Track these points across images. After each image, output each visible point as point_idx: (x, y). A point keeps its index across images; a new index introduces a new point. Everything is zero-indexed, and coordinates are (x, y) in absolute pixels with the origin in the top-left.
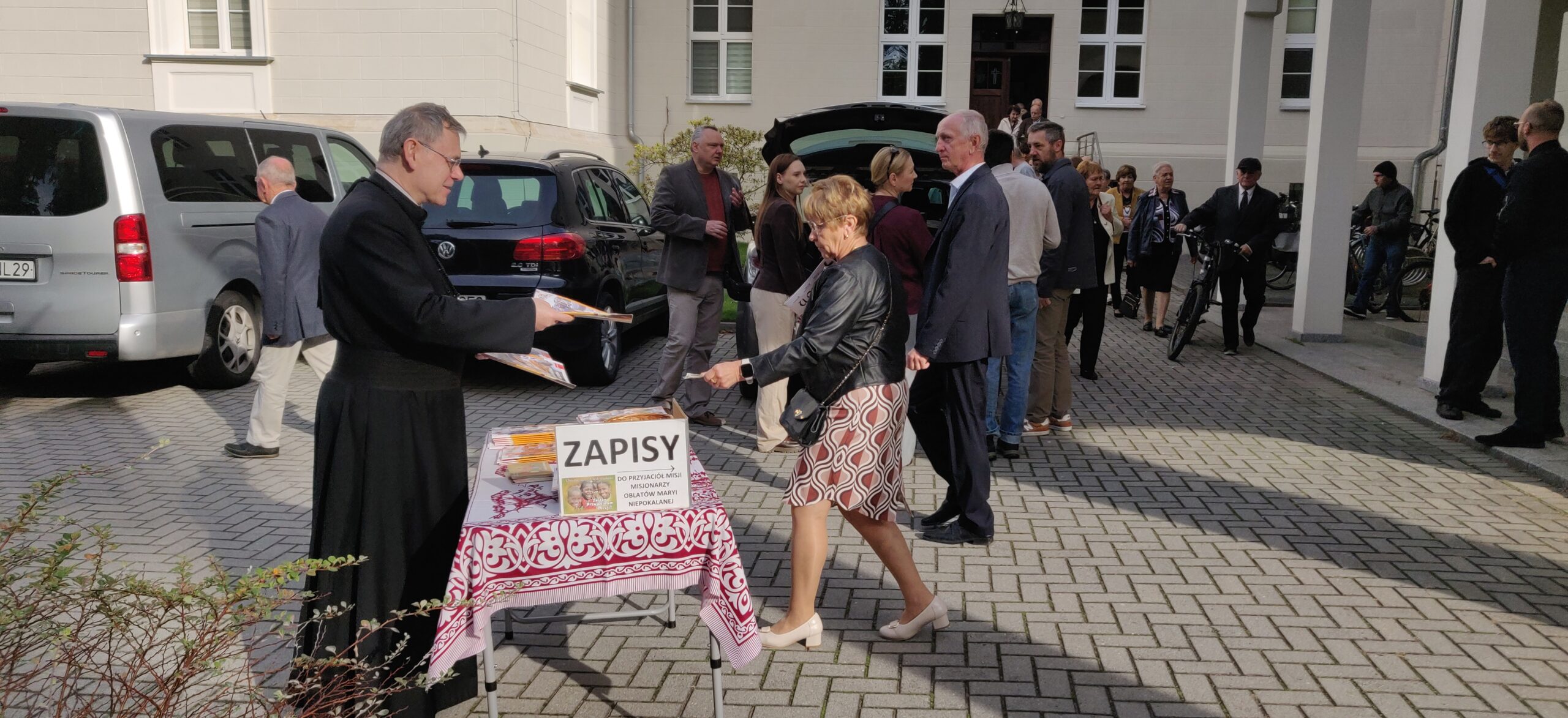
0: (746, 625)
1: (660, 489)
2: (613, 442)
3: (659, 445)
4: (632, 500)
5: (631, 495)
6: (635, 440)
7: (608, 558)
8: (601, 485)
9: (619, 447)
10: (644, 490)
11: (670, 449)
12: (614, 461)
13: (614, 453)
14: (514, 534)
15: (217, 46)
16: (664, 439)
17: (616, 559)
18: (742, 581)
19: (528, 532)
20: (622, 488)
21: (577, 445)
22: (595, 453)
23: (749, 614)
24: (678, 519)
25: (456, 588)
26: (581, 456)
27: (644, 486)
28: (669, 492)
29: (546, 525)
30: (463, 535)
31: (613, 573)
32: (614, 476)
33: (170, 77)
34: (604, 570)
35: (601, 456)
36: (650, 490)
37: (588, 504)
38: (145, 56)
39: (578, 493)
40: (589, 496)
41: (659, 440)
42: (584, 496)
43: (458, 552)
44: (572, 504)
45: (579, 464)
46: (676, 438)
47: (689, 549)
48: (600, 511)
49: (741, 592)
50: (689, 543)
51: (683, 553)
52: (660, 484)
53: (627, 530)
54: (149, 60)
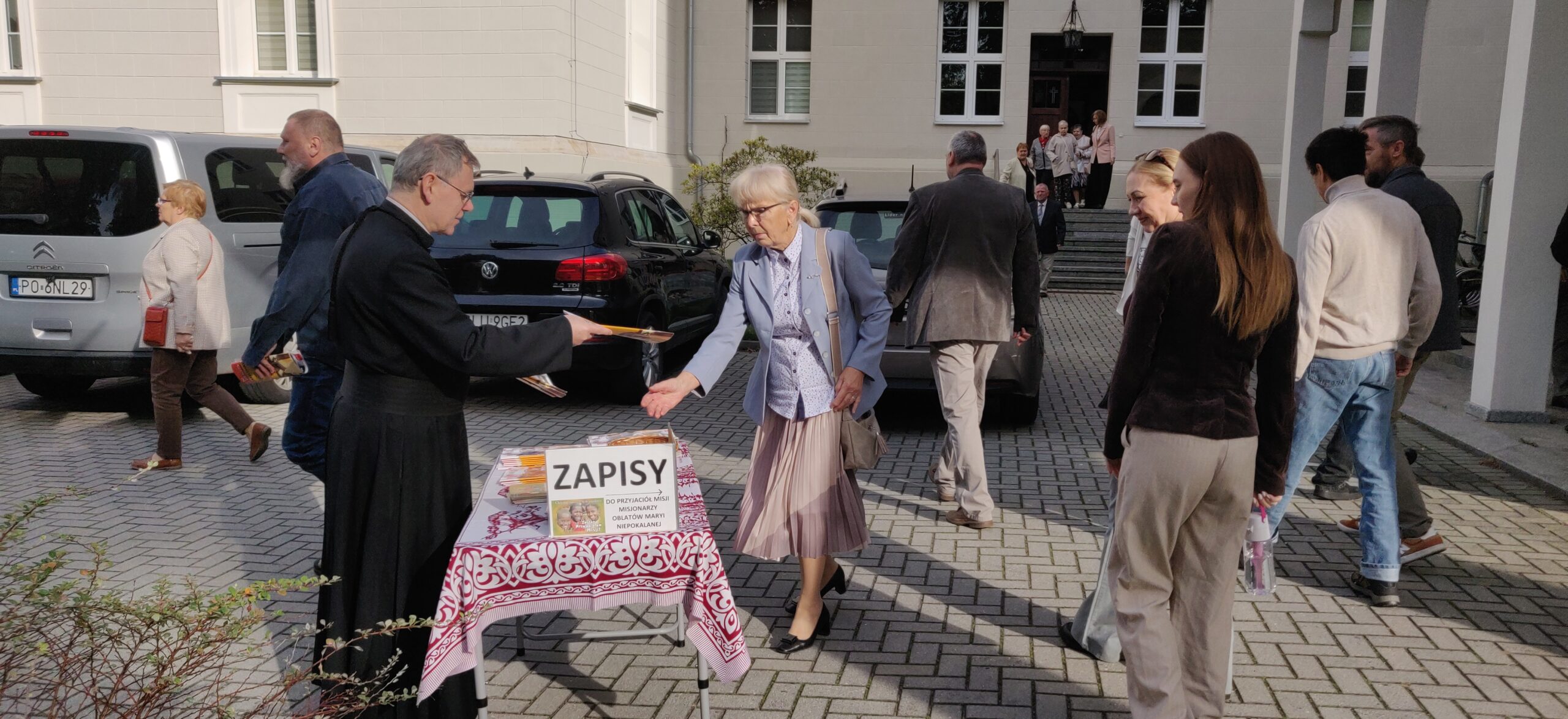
0: (733, 644)
1: (648, 512)
3: (647, 469)
4: (621, 522)
5: (619, 518)
6: (623, 464)
7: (595, 577)
8: (590, 508)
9: (607, 470)
10: (632, 513)
11: (658, 473)
12: (602, 484)
13: (603, 477)
14: (503, 554)
15: (285, 68)
16: (651, 463)
17: (603, 577)
18: (729, 602)
19: (516, 552)
20: (610, 511)
21: (566, 468)
22: (584, 476)
23: (735, 634)
24: (664, 542)
25: (446, 606)
26: (570, 479)
27: (632, 509)
28: (657, 516)
29: (534, 546)
30: (453, 555)
31: (599, 590)
33: (239, 98)
34: (591, 586)
35: (590, 480)
36: (638, 513)
37: (576, 526)
38: (215, 78)
39: (567, 515)
40: (579, 518)
41: (647, 464)
42: (573, 519)
43: (448, 571)
44: (561, 526)
45: (568, 487)
46: (664, 462)
47: (674, 570)
48: (589, 533)
49: (728, 613)
50: (675, 565)
51: (669, 574)
52: (648, 507)
53: (614, 552)
54: (220, 82)
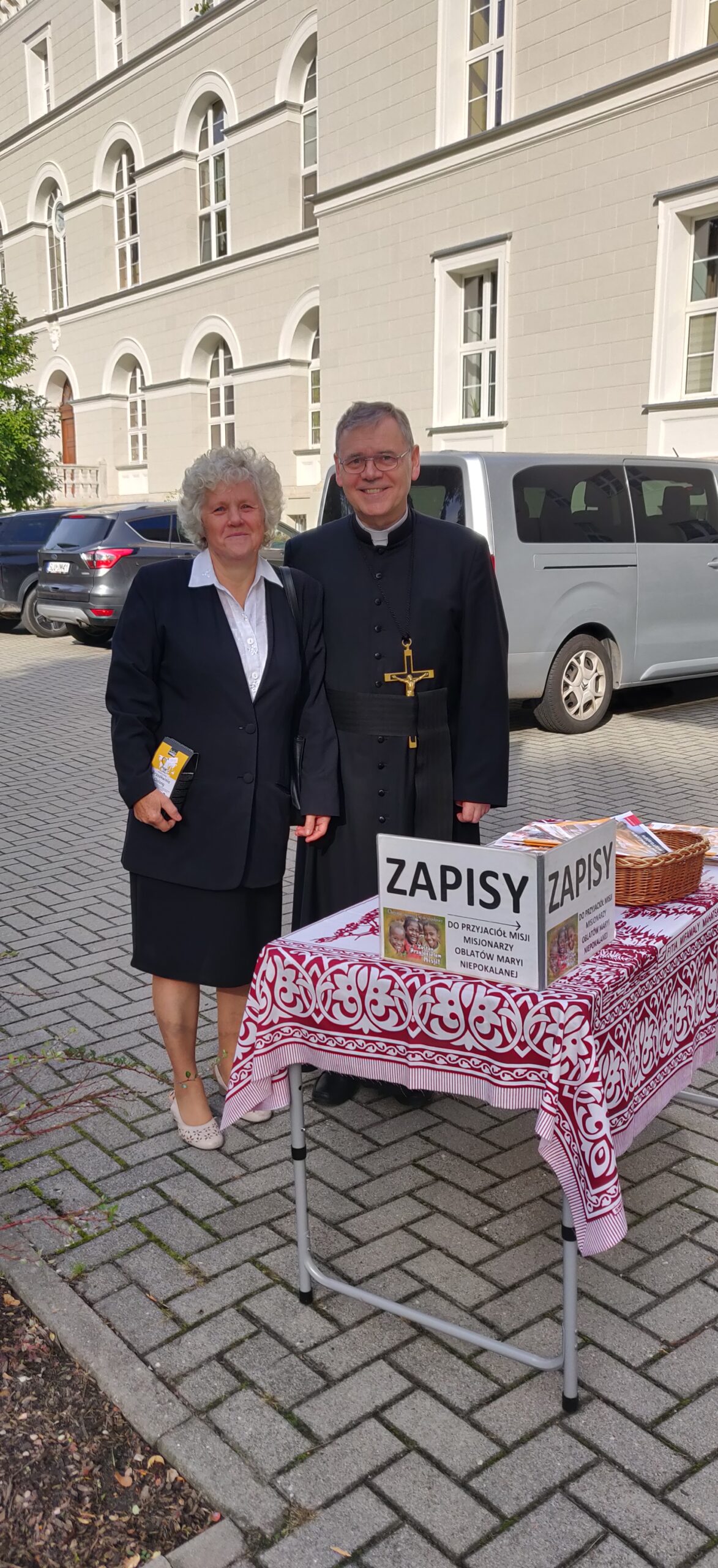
0: (598, 1195)
1: (501, 952)
2: (444, 869)
3: (500, 885)
4: (466, 959)
5: (463, 952)
6: (470, 872)
7: (413, 1034)
8: (429, 928)
9: (451, 878)
10: (480, 948)
11: (516, 895)
12: (444, 898)
13: (445, 886)
14: (307, 969)
16: (507, 877)
17: (423, 1038)
18: (599, 1125)
19: (322, 971)
20: (453, 938)
21: (401, 864)
22: (422, 881)
23: (604, 1179)
24: (506, 1004)
26: (404, 883)
27: (480, 943)
28: (513, 961)
29: (343, 966)
31: (418, 1058)
32: (443, 919)
34: (408, 1049)
35: (429, 887)
36: (488, 950)
37: (412, 950)
39: (401, 932)
40: (414, 940)
41: (501, 877)
42: (408, 937)
44: (394, 945)
45: (403, 892)
46: (525, 880)
47: (522, 1054)
48: (425, 963)
49: (596, 1142)
50: (522, 1045)
51: (511, 1057)
52: (501, 946)
53: (437, 1002)
